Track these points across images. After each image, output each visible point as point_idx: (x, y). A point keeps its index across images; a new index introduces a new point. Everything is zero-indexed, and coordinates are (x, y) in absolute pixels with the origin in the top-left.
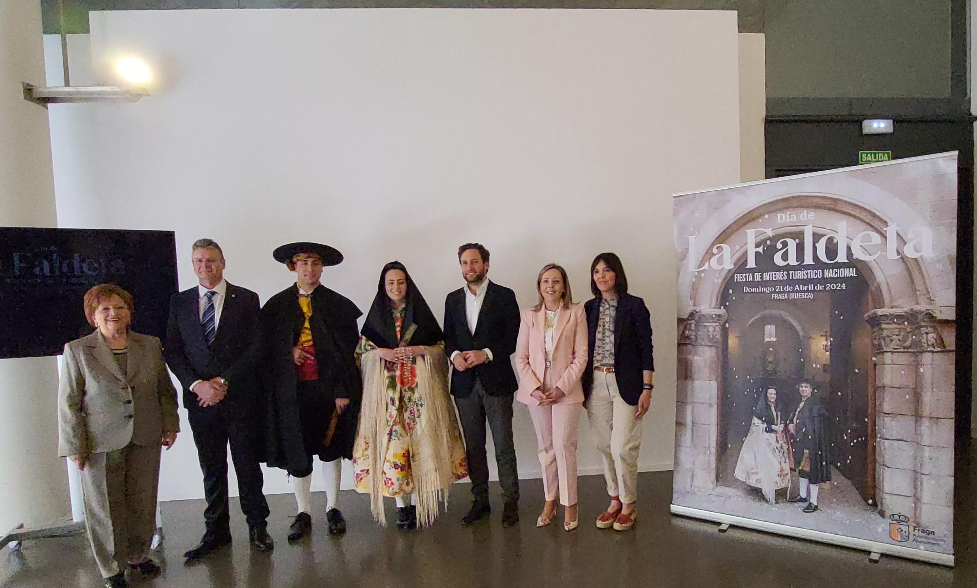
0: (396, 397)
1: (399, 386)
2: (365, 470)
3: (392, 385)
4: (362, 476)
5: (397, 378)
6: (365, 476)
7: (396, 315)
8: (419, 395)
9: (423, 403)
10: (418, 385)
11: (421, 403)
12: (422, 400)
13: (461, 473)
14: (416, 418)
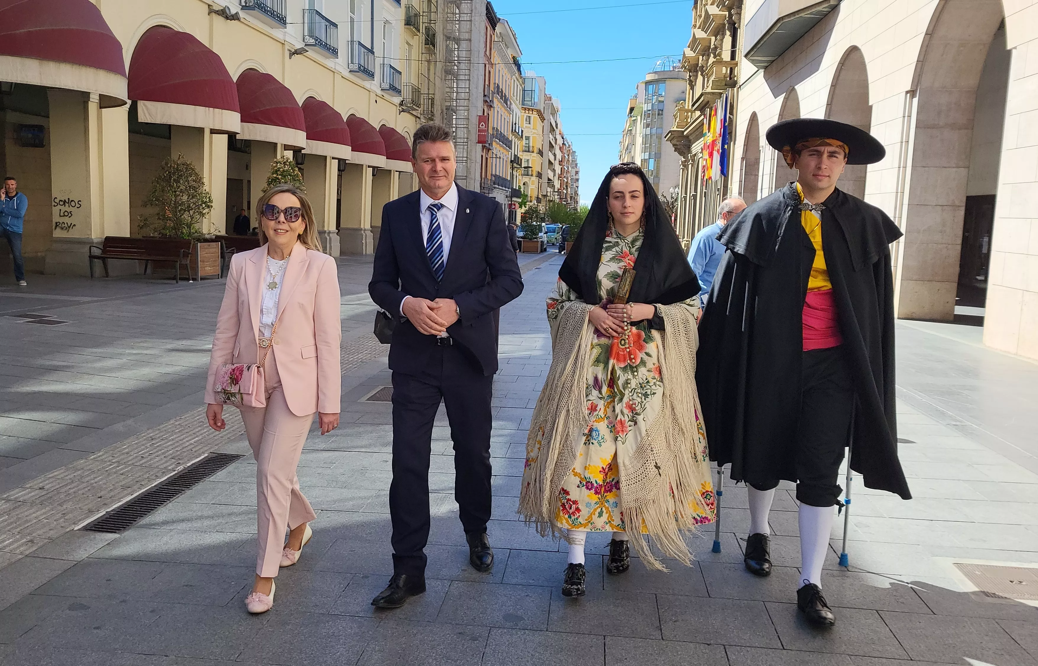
0: (605, 377)
3: (602, 358)
7: (622, 248)
8: (645, 379)
9: (649, 393)
10: (643, 363)
11: (646, 392)
12: (649, 387)
13: (699, 516)
14: (635, 416)
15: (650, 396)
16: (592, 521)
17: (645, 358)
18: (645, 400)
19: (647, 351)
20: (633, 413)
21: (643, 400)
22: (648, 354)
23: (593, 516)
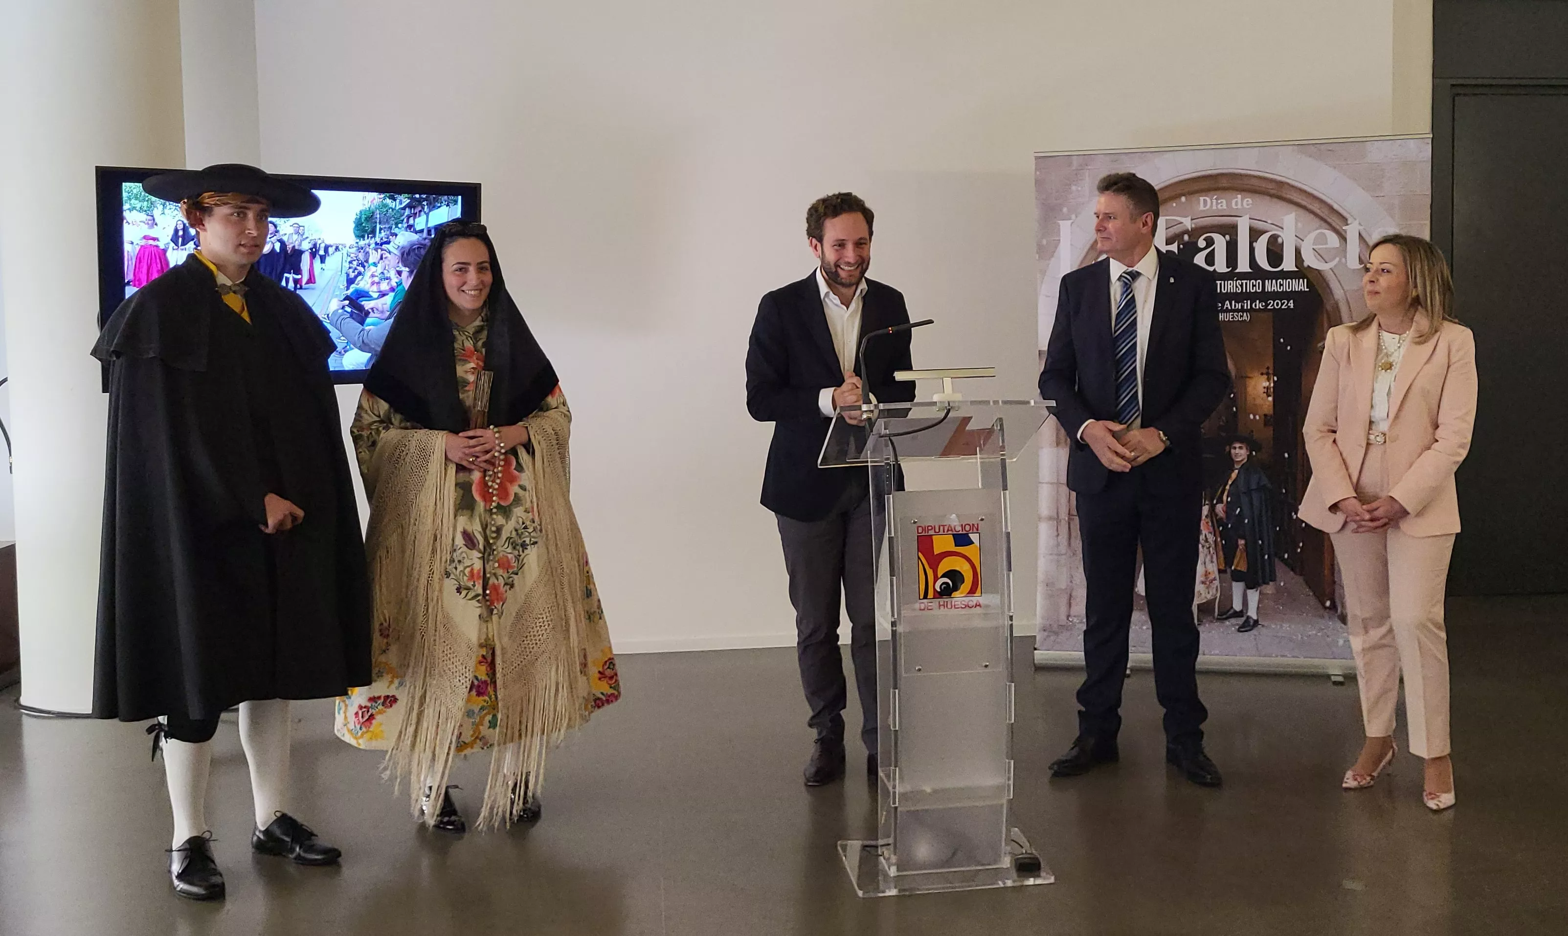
0: (476, 528)
1: (481, 505)
2: (379, 698)
3: (465, 504)
4: (371, 711)
5: (474, 488)
6: (380, 712)
7: (463, 343)
8: (521, 523)
9: (528, 542)
10: (517, 500)
11: (524, 541)
12: (527, 534)
13: (602, 694)
14: (512, 575)
15: (529, 547)
16: (480, 736)
17: (521, 492)
18: (523, 552)
19: (521, 483)
20: (508, 572)
21: (521, 553)
22: (523, 488)
23: (481, 727)
